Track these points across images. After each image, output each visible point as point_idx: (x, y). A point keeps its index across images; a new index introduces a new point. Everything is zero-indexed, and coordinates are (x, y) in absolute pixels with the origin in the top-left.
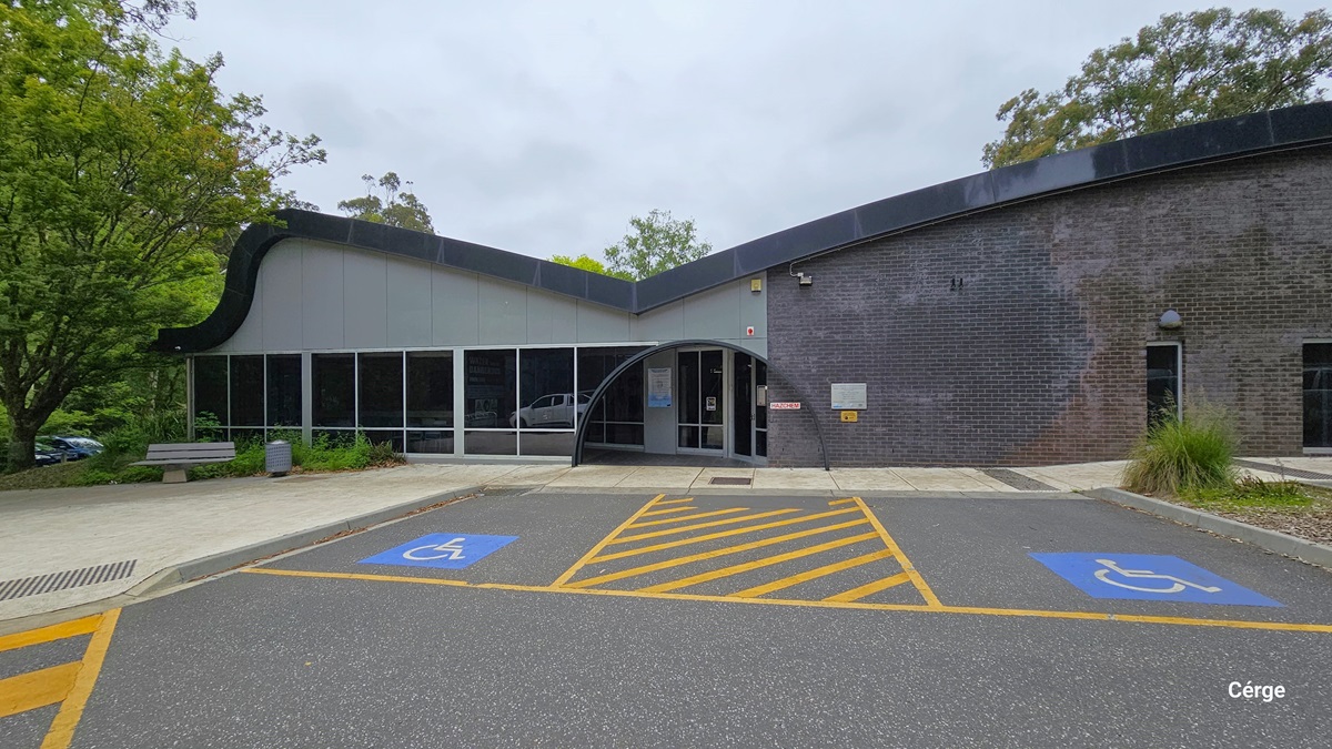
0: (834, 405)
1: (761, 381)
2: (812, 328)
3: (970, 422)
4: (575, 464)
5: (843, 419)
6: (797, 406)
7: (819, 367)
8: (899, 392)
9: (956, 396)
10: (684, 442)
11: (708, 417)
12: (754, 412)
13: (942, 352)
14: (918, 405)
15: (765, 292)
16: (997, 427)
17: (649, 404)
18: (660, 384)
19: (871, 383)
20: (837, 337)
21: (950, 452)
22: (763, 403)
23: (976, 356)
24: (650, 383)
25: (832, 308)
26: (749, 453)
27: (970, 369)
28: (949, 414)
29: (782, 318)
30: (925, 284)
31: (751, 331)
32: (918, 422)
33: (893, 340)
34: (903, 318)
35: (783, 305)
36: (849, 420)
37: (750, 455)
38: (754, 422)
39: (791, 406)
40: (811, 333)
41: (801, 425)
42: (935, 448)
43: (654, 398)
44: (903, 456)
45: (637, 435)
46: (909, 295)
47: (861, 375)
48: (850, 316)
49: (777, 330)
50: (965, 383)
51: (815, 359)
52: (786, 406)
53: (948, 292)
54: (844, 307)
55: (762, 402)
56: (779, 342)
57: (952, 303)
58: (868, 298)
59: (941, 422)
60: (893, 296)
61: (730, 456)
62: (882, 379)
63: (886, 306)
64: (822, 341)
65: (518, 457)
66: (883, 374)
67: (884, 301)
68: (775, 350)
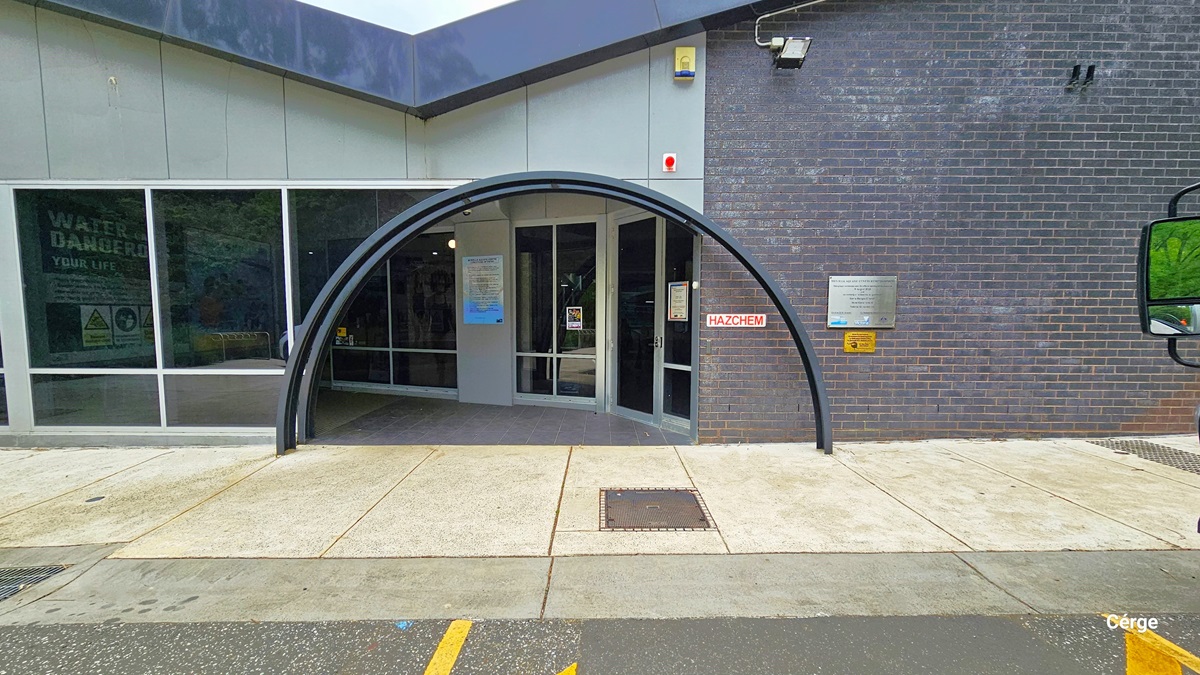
0: (833, 320)
1: (680, 271)
2: (796, 160)
3: (1079, 353)
4: (287, 444)
5: (848, 347)
6: (759, 320)
7: (806, 242)
8: (955, 293)
9: (1059, 302)
10: (527, 383)
11: (568, 341)
12: (660, 332)
13: (1040, 216)
14: (989, 319)
15: (700, 81)
16: (1125, 361)
17: (464, 318)
18: (483, 283)
19: (904, 277)
20: (845, 181)
21: (1040, 410)
22: (683, 315)
23: (1100, 224)
24: (466, 281)
25: (836, 118)
26: (646, 406)
27: (1088, 251)
28: (1044, 337)
29: (733, 137)
30: (1019, 76)
31: (670, 162)
32: (987, 353)
33: (951, 189)
34: (974, 145)
35: (739, 110)
36: (859, 349)
37: (651, 411)
38: (659, 353)
39: (747, 320)
40: (792, 172)
41: (767, 360)
42: (1015, 402)
43: (475, 309)
44: (956, 418)
45: (445, 372)
46: (988, 99)
47: (886, 259)
48: (872, 137)
49: (725, 163)
50: (1076, 277)
51: (799, 225)
52: (738, 320)
53: (1061, 95)
54: (861, 115)
55: (679, 312)
56: (727, 188)
57: (1067, 118)
58: (910, 101)
59: (1029, 353)
60: (958, 96)
61: (608, 409)
62: (926, 268)
63: (943, 118)
64: (814, 189)
65: (163, 430)
66: (927, 259)
67: (939, 108)
68: (720, 205)
